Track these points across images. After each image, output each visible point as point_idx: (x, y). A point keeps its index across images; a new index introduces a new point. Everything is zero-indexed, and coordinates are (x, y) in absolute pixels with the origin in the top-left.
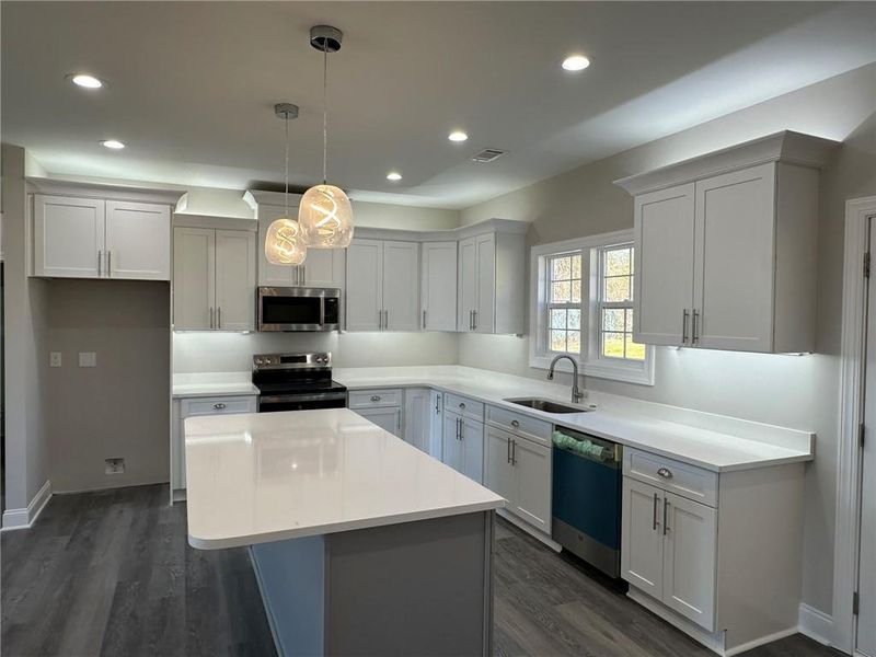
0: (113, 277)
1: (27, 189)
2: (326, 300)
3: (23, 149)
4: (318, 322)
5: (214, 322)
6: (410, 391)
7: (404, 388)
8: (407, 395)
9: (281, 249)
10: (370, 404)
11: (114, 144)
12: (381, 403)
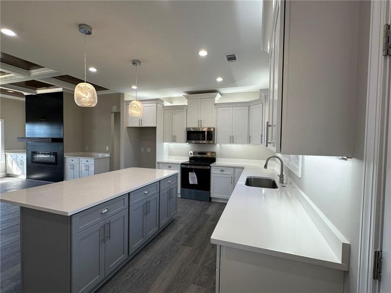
0: (143, 126)
1: (125, 104)
2: (207, 132)
3: (124, 93)
4: (204, 140)
5: (174, 140)
6: (238, 169)
7: (234, 168)
8: (236, 171)
9: (135, 112)
10: (220, 172)
11: (134, 87)
12: (225, 172)
